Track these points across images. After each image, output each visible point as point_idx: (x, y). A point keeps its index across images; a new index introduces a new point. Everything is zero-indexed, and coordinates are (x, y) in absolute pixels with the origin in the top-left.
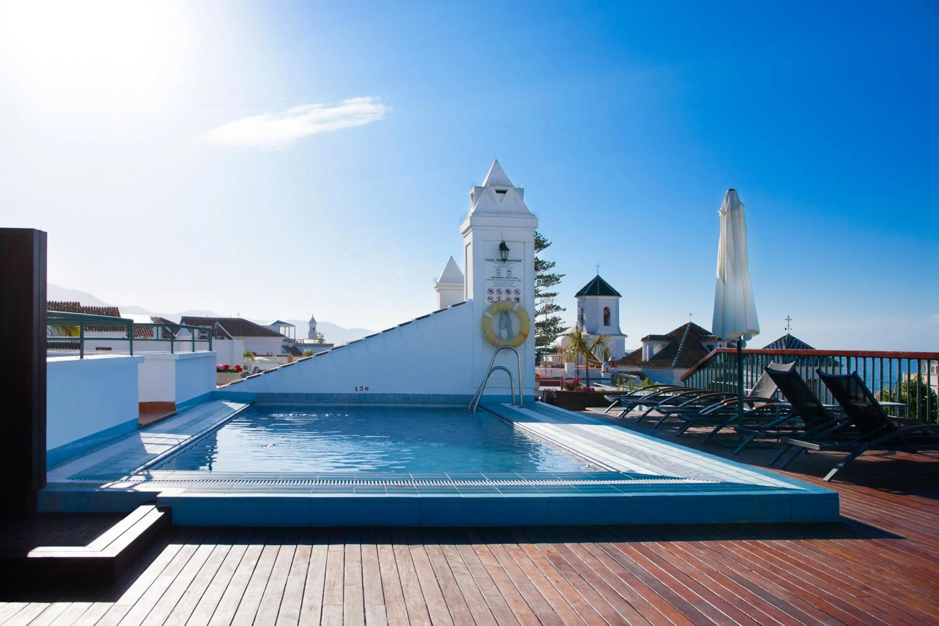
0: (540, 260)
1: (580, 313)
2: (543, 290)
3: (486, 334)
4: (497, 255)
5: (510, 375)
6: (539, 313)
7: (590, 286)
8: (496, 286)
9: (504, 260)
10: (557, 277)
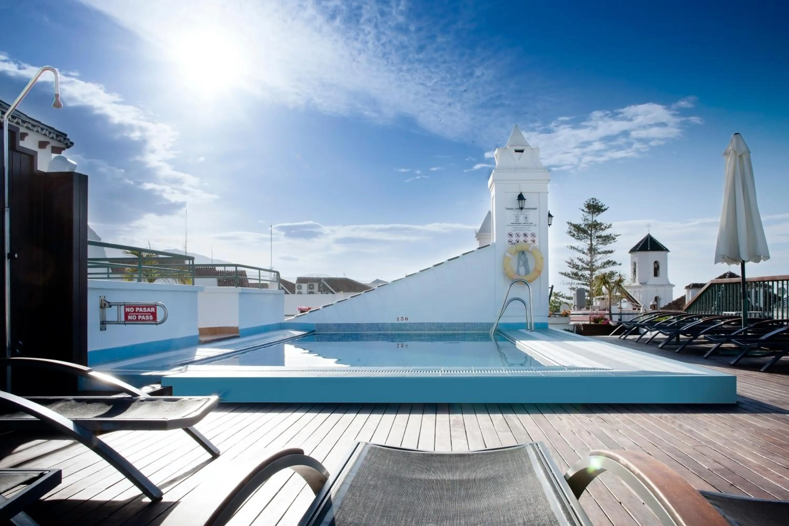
0: (599, 222)
1: (634, 267)
2: (602, 248)
3: (506, 271)
4: (515, 204)
5: (525, 304)
6: (598, 268)
7: (642, 243)
8: (515, 231)
9: (522, 208)
10: (614, 236)
